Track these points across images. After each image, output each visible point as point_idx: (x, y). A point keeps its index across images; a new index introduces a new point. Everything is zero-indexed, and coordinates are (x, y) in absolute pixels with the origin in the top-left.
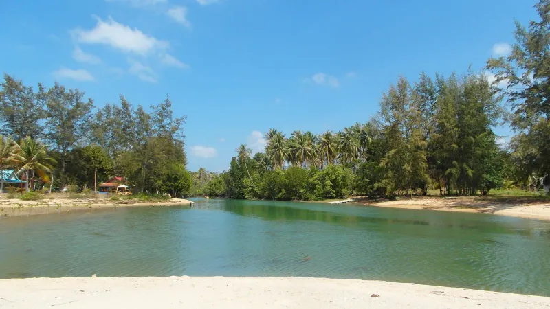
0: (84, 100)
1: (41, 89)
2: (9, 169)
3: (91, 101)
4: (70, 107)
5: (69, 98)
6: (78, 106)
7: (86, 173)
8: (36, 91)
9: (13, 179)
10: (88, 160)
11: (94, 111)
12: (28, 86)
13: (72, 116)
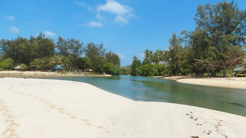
0: (80, 43)
1: (69, 40)
2: (59, 65)
3: (82, 43)
4: (77, 45)
5: (76, 42)
6: (78, 45)
7: (82, 66)
8: (67, 40)
9: (60, 68)
10: (83, 62)
11: (84, 46)
12: (65, 39)
13: (77, 48)
